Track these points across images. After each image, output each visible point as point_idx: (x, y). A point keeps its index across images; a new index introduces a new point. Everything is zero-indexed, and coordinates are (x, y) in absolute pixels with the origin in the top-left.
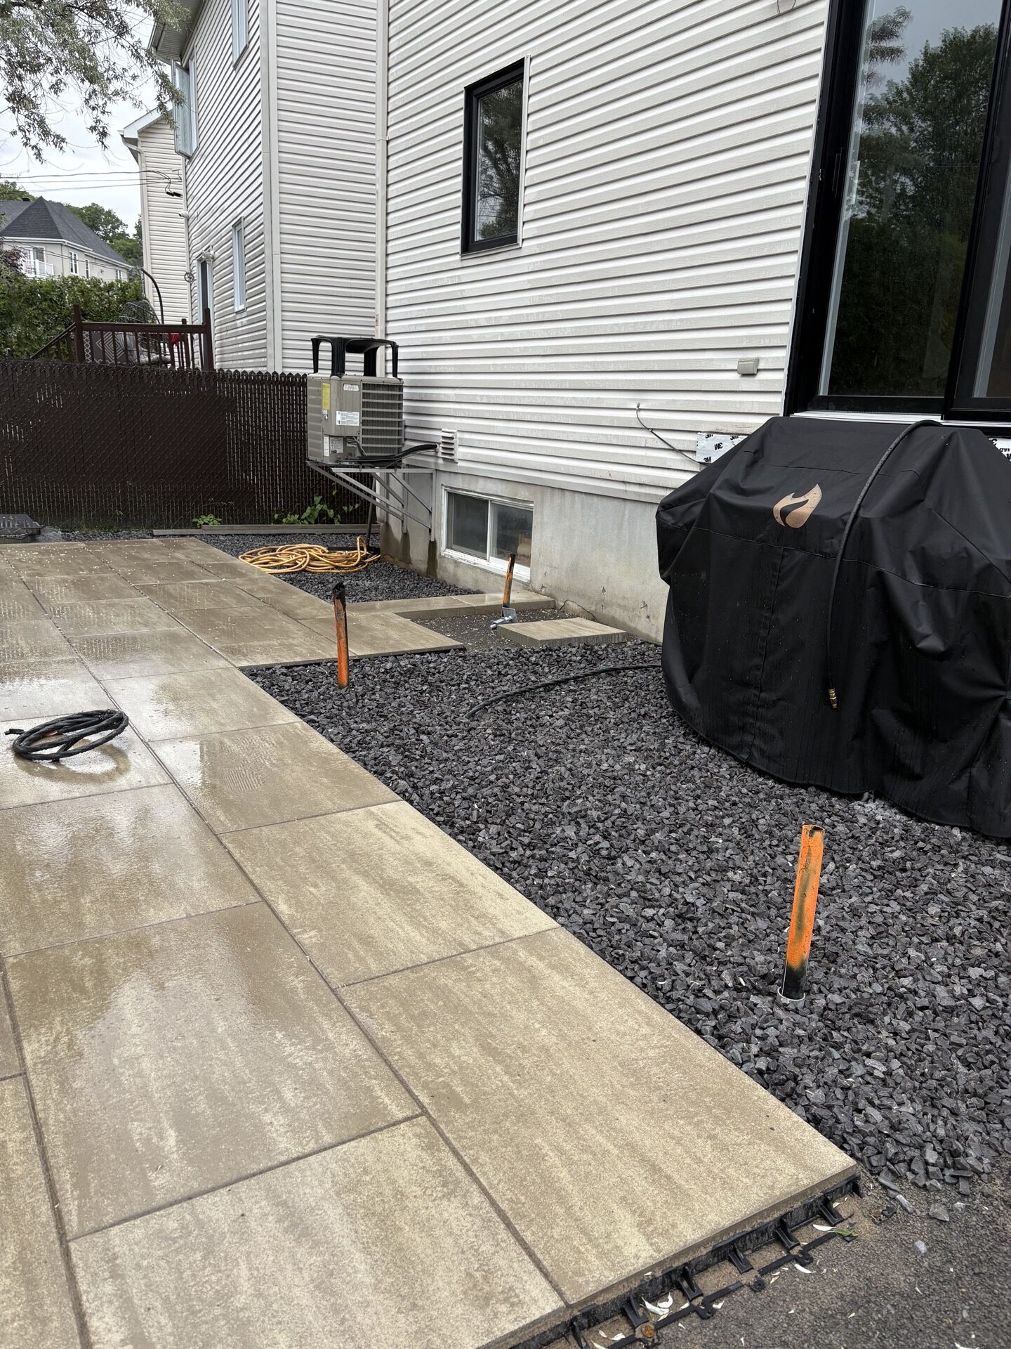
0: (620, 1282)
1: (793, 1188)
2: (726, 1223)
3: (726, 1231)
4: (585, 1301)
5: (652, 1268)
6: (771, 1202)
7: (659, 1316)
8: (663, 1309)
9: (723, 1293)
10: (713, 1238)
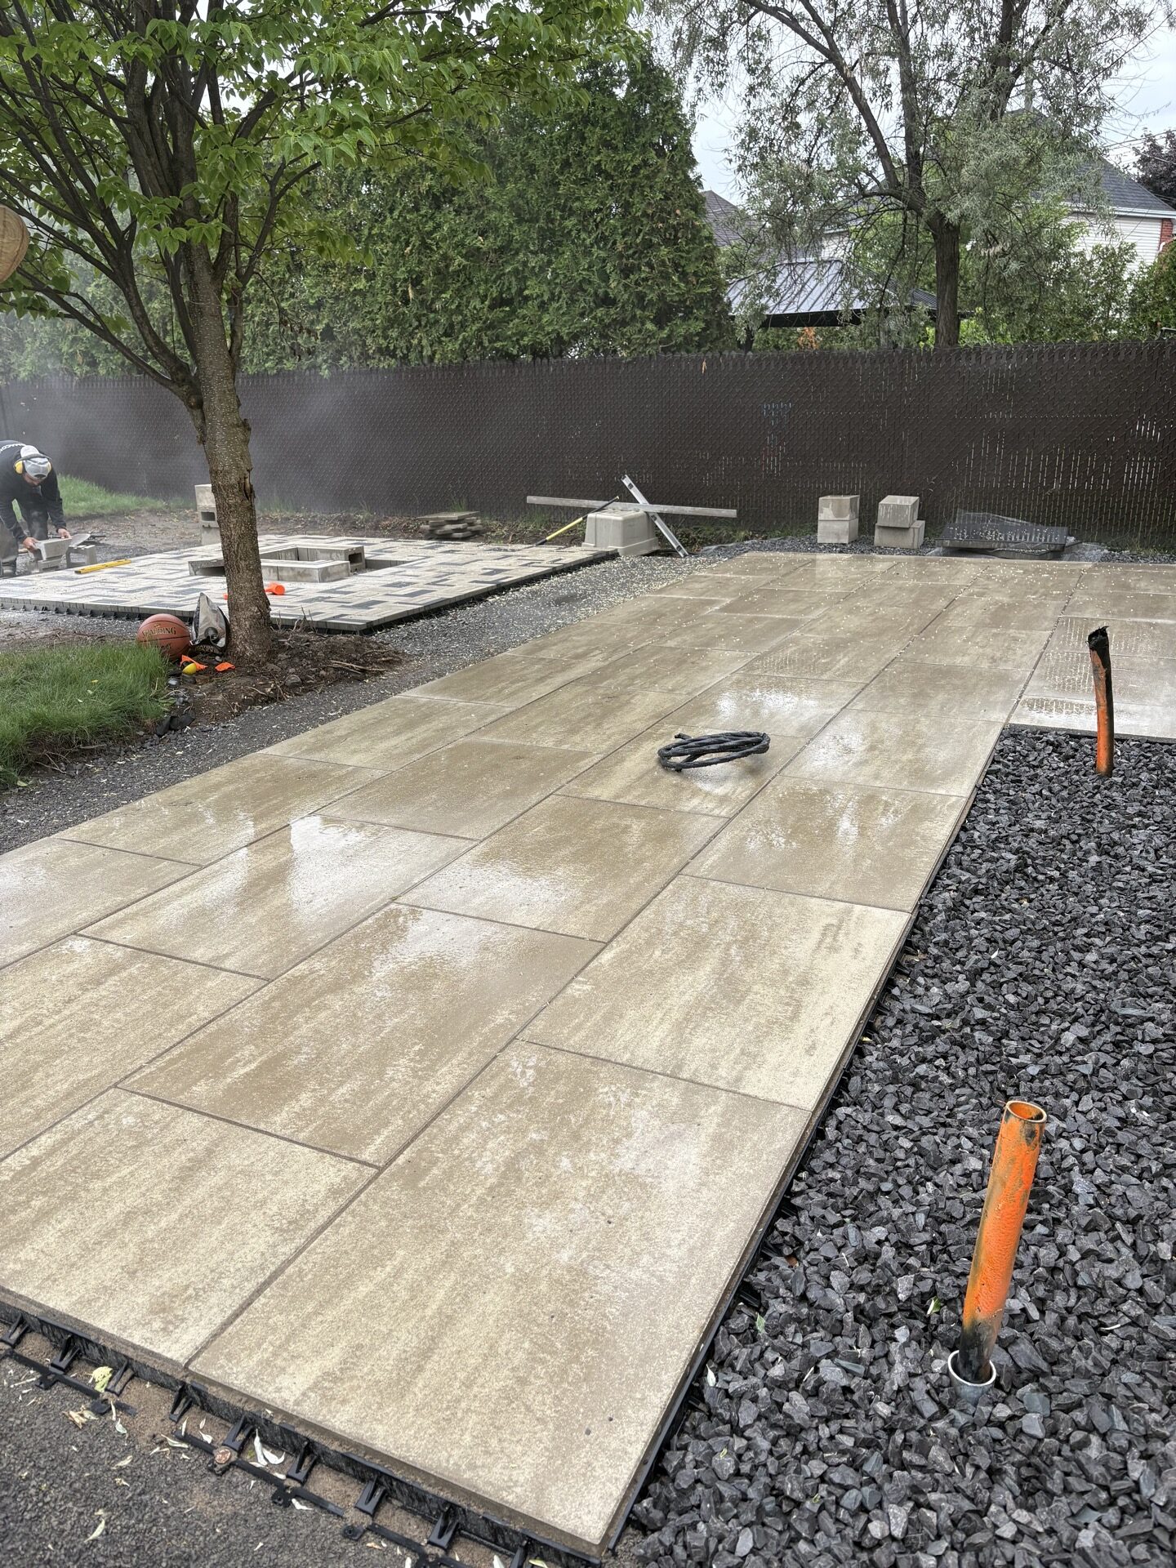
0: (240, 1393)
1: (489, 1488)
2: (379, 1445)
3: (376, 1454)
4: (204, 1379)
5: (277, 1411)
6: (446, 1476)
7: (255, 1458)
8: (264, 1457)
9: (317, 1502)
10: (357, 1446)
